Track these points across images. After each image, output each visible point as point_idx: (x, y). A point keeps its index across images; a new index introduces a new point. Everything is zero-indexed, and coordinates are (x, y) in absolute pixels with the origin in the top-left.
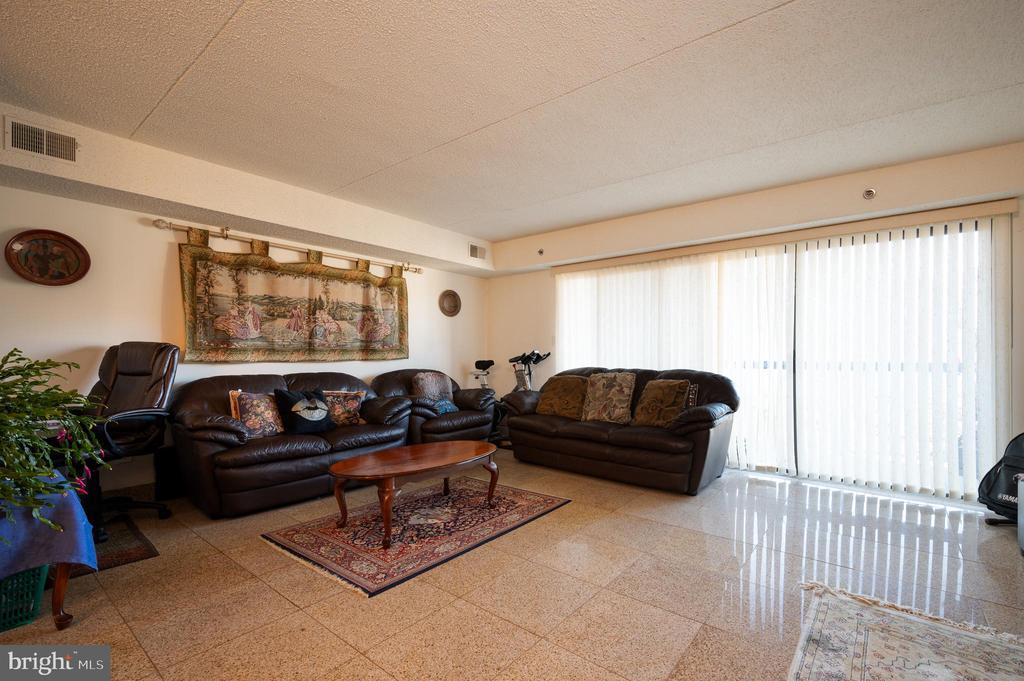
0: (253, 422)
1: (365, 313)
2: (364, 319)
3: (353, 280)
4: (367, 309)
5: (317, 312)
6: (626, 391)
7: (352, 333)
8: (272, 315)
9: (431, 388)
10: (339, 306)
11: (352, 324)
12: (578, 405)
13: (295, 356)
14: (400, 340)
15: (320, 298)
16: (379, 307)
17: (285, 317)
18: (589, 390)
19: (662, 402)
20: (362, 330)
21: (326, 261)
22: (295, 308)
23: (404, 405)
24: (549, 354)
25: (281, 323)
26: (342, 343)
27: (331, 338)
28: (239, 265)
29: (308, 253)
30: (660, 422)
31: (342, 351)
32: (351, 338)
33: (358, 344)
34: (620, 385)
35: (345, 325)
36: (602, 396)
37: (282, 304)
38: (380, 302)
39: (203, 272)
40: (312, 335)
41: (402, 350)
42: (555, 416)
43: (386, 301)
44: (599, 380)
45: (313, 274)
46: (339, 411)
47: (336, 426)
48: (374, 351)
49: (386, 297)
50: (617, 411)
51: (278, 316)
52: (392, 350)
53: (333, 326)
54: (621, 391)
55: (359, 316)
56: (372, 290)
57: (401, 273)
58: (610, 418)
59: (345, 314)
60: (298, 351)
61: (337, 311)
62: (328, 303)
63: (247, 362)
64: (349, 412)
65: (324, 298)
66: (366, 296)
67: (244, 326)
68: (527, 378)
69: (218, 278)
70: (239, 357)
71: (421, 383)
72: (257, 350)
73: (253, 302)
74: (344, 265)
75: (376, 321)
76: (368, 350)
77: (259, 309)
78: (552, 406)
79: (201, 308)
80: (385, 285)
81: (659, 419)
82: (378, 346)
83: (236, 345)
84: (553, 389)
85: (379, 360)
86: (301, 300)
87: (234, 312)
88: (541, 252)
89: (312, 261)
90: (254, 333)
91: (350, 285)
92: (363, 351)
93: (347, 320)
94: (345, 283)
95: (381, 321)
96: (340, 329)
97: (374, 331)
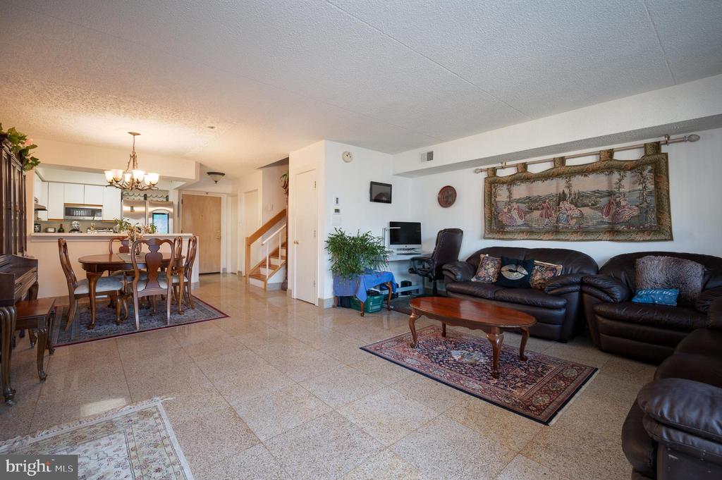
0: (482, 273)
2: (610, 203)
3: (595, 171)
4: (611, 194)
5: (561, 203)
7: (596, 217)
8: (531, 209)
10: (581, 195)
11: (596, 209)
13: (546, 236)
14: (659, 220)
15: (564, 192)
17: (538, 209)
20: (608, 213)
21: (569, 163)
22: (545, 203)
25: (536, 214)
26: (584, 225)
27: (573, 222)
28: (512, 181)
29: (554, 160)
31: (585, 232)
32: (595, 222)
33: (605, 226)
35: (586, 211)
37: (536, 201)
38: (627, 185)
39: (494, 190)
40: (558, 221)
43: (634, 182)
45: (559, 175)
46: (537, 277)
47: (531, 287)
48: (619, 232)
49: (635, 178)
51: (534, 209)
52: (643, 232)
53: (576, 213)
59: (586, 201)
60: (548, 232)
61: (579, 200)
62: (570, 194)
63: (515, 239)
65: (567, 191)
66: (610, 182)
67: (511, 217)
69: (500, 192)
70: (510, 236)
72: (522, 232)
73: (517, 202)
75: (618, 204)
76: (614, 231)
77: (523, 206)
79: (493, 209)
80: (635, 167)
82: (622, 228)
83: (507, 229)
85: (625, 241)
86: (548, 197)
87: (506, 210)
89: (557, 165)
90: (520, 222)
91: (591, 177)
92: (610, 232)
93: (588, 206)
94: (586, 176)
95: (623, 203)
96: (582, 214)
97: (617, 213)
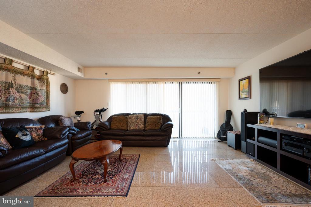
1: (32, 90)
2: (31, 93)
3: (27, 75)
4: (33, 89)
5: (10, 89)
6: (142, 120)
7: (26, 99)
9: (67, 122)
10: (21, 86)
11: (26, 95)
12: (126, 125)
14: (47, 103)
15: (12, 82)
16: (39, 88)
18: (129, 120)
19: (155, 122)
20: (30, 98)
23: (67, 130)
24: (107, 109)
26: (22, 104)
27: (17, 101)
29: (5, 59)
30: (156, 128)
31: (22, 108)
32: (26, 102)
33: (28, 104)
34: (140, 118)
35: (23, 96)
36: (135, 122)
38: (39, 86)
41: (47, 107)
42: (119, 129)
43: (42, 86)
44: (133, 117)
46: (34, 135)
48: (37, 108)
49: (41, 84)
50: (141, 126)
52: (44, 107)
53: (18, 96)
54: (141, 120)
55: (29, 91)
56: (36, 81)
57: (47, 74)
58: (139, 128)
59: (23, 90)
61: (20, 89)
62: (15, 84)
64: (39, 135)
66: (33, 83)
68: (100, 117)
71: (63, 121)
74: (21, 67)
75: (38, 94)
76: (33, 107)
78: (117, 126)
80: (40, 78)
81: (155, 127)
82: (39, 106)
84: (116, 121)
85: (39, 112)
86: (1, 82)
88: (106, 74)
89: (8, 64)
91: (26, 77)
92: (31, 107)
93: (24, 93)
94: (24, 76)
95: (40, 94)
96: (21, 97)
97: (37, 99)
